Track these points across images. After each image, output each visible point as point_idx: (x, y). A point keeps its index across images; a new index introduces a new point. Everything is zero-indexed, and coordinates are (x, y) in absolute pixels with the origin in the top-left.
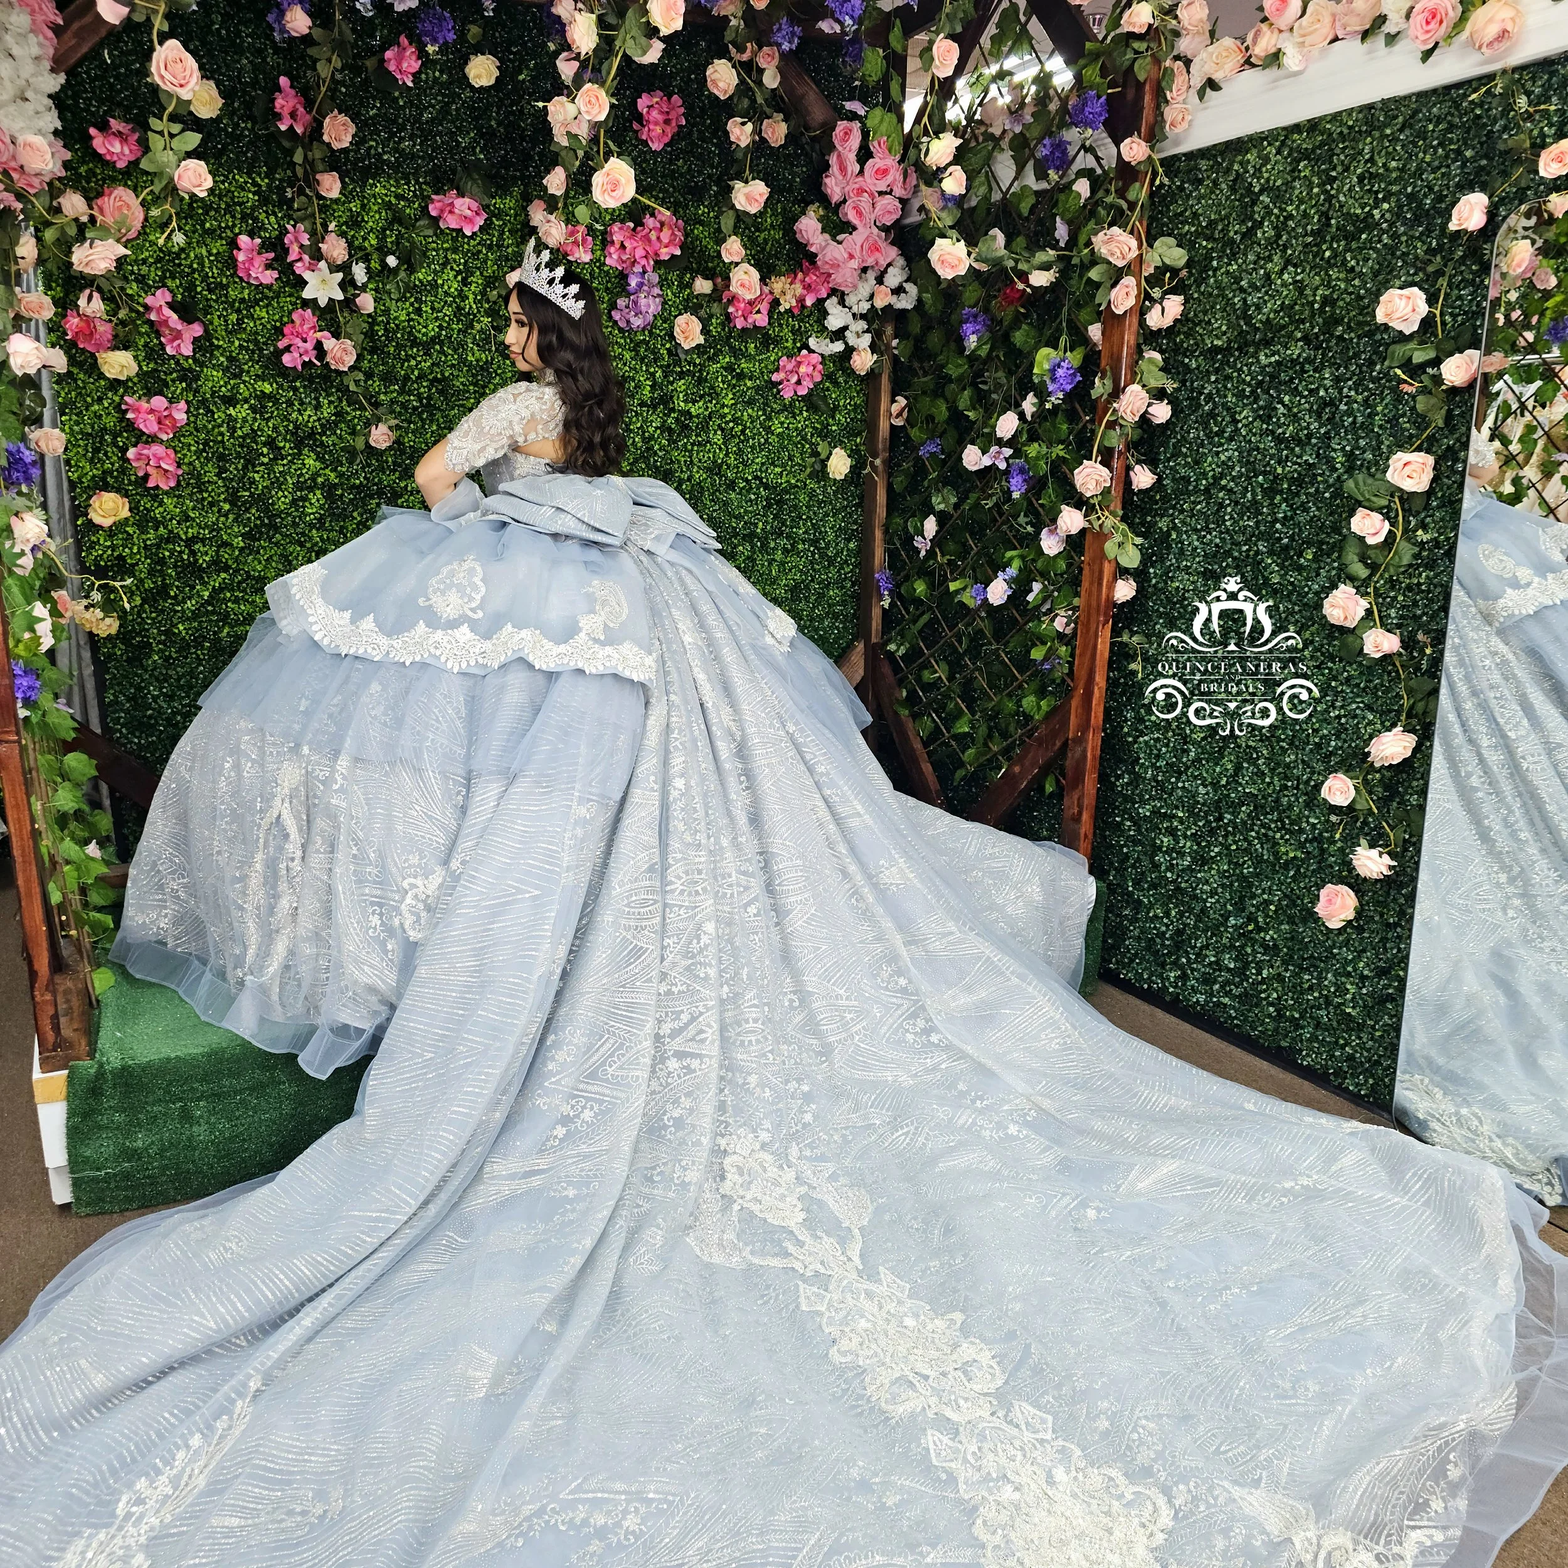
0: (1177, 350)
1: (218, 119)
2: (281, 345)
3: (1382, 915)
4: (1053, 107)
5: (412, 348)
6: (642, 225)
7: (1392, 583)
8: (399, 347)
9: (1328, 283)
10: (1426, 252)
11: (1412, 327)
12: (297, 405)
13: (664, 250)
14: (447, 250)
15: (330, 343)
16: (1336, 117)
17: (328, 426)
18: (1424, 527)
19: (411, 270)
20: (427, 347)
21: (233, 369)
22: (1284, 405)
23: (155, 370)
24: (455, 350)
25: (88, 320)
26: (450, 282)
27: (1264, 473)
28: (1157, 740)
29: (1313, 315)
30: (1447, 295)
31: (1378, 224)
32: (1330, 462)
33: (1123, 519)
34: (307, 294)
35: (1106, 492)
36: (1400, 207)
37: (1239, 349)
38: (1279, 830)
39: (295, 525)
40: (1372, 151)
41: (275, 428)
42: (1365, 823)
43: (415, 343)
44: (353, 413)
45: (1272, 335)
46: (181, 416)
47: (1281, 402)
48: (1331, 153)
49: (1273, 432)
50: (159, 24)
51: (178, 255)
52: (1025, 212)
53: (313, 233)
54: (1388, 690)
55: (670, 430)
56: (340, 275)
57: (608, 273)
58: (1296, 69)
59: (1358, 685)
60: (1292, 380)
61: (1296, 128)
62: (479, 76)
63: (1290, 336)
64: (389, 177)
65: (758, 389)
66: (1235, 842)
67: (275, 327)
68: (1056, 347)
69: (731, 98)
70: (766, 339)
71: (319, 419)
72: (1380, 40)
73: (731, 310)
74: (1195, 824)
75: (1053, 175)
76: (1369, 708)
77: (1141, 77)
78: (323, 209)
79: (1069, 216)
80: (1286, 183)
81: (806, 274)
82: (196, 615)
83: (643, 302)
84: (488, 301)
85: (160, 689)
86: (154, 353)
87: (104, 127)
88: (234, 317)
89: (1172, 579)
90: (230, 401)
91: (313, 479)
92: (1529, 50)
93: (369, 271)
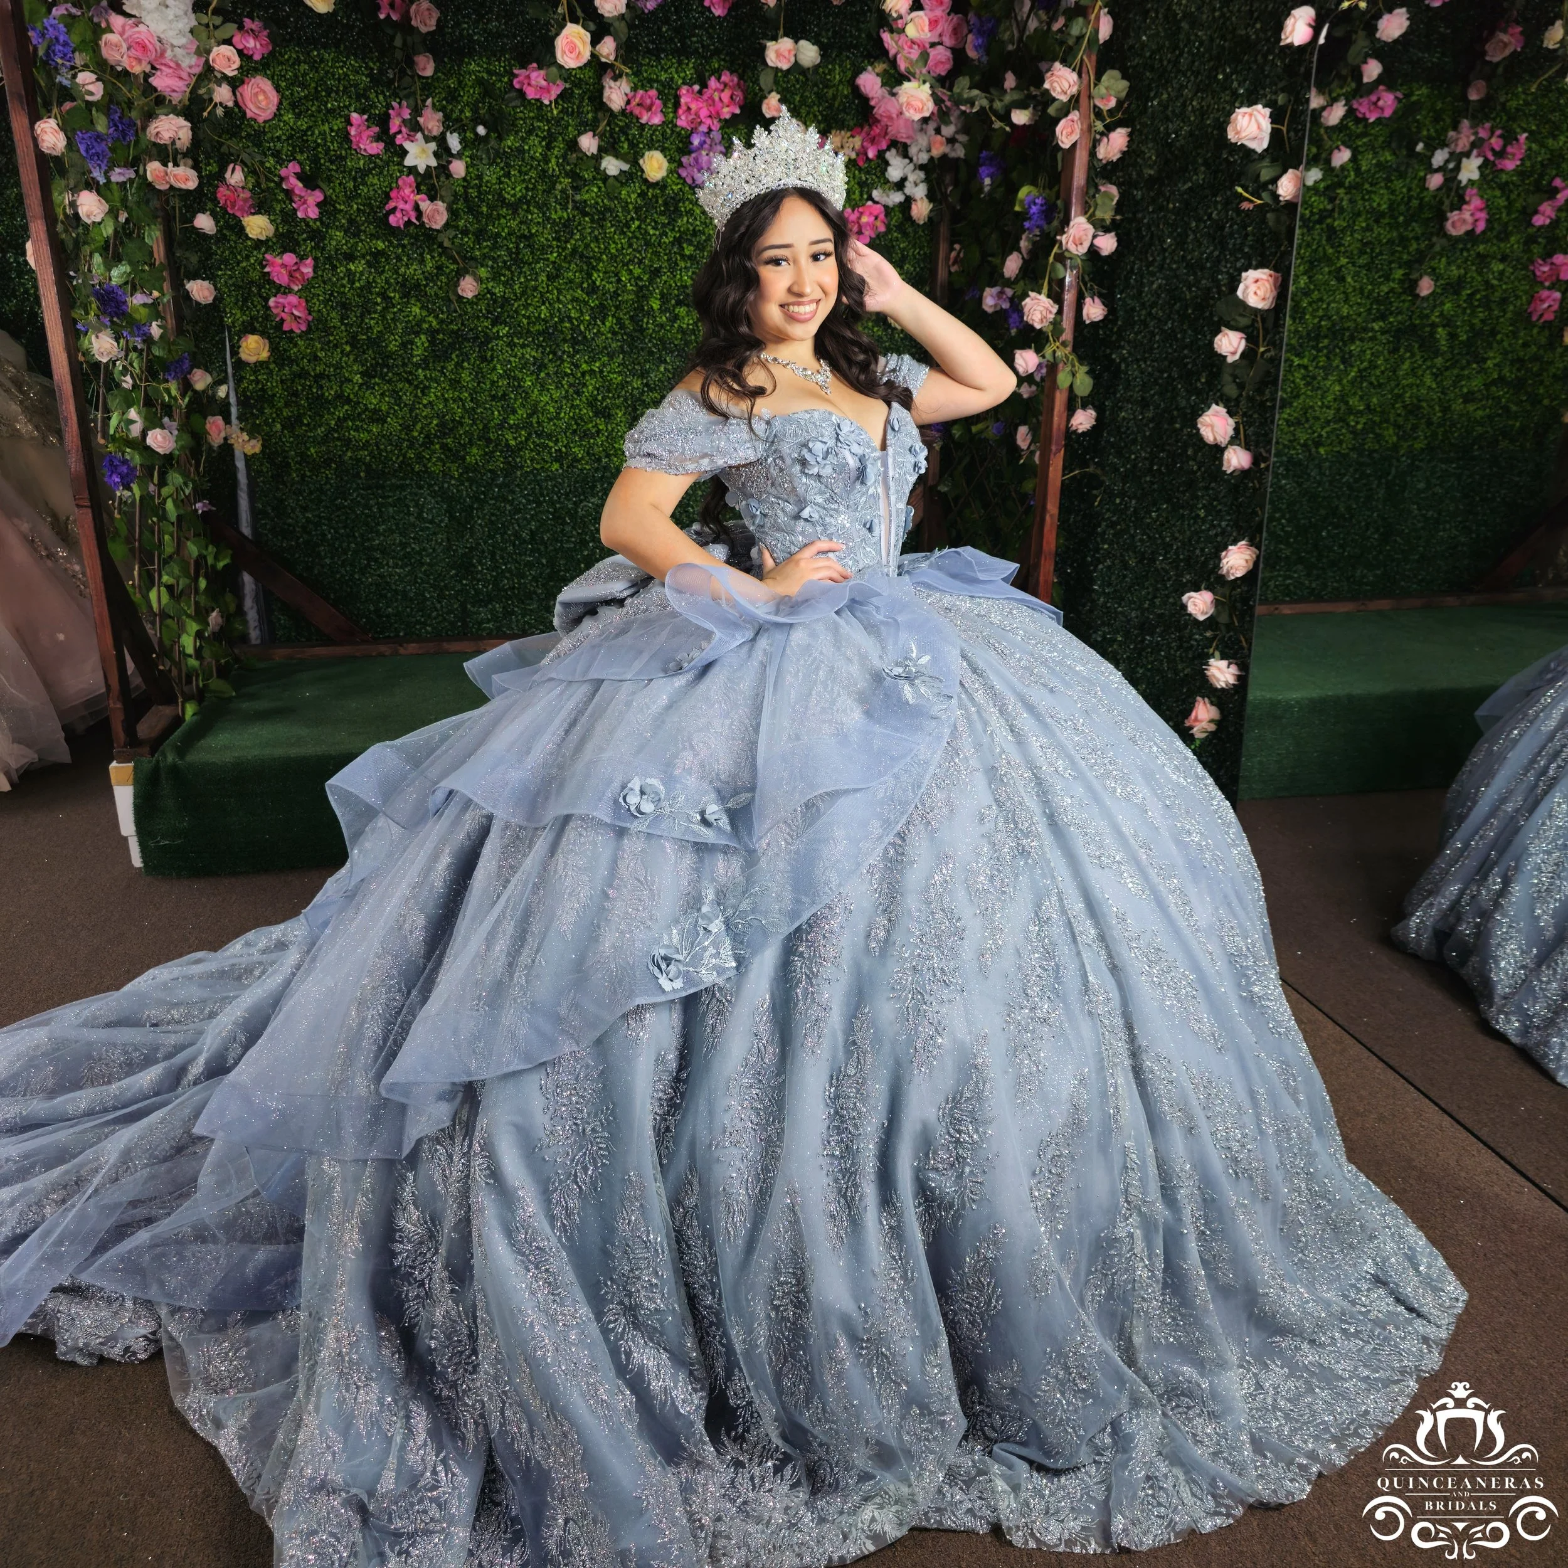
1: (334, 13)
2: (388, 207)
5: (502, 208)
6: (705, 87)
7: (1251, 402)
8: (491, 207)
12: (405, 260)
13: (726, 110)
15: (425, 205)
17: (430, 278)
19: (500, 138)
20: (514, 207)
21: (353, 229)
23: (289, 232)
24: (540, 210)
25: (232, 189)
26: (536, 147)
31: (1254, 44)
33: (1074, 350)
34: (409, 161)
35: (1056, 322)
41: (387, 281)
43: (504, 203)
44: (450, 267)
46: (307, 270)
47: (1191, 228)
49: (1185, 259)
51: (305, 132)
53: (414, 108)
56: (433, 146)
57: (676, 133)
60: (1197, 206)
64: (481, 55)
67: (384, 192)
68: (1033, 184)
71: (423, 273)
78: (424, 87)
81: (868, 127)
82: (326, 439)
83: (704, 160)
86: (289, 217)
88: (351, 184)
90: (350, 257)
91: (419, 325)
93: (462, 140)
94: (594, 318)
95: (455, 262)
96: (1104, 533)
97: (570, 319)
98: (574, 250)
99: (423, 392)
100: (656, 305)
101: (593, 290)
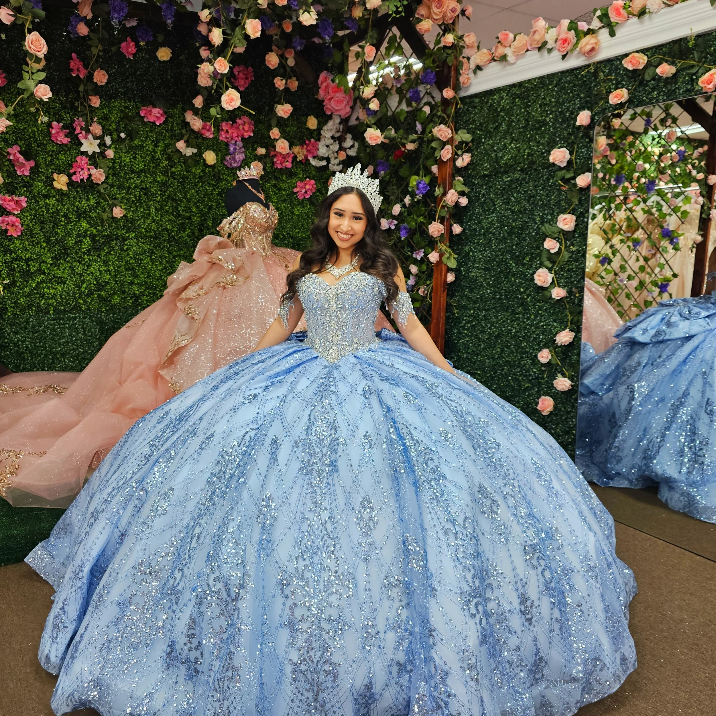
0: (469, 176)
2: (72, 171)
3: (565, 408)
4: (413, 77)
5: (132, 174)
6: (236, 123)
7: (562, 269)
8: (126, 173)
9: (529, 148)
10: (568, 134)
11: (564, 164)
12: (78, 199)
14: (147, 131)
15: (93, 171)
16: (529, 81)
17: (92, 208)
18: (573, 245)
19: (132, 140)
20: (139, 173)
21: (48, 182)
22: (514, 198)
23: (11, 182)
24: (152, 176)
26: (149, 145)
27: (507, 226)
28: (467, 341)
29: (524, 160)
30: (577, 152)
32: (534, 220)
33: (450, 247)
34: (83, 149)
35: (442, 235)
36: (556, 116)
37: (495, 175)
38: (521, 375)
39: (77, 253)
40: (544, 95)
41: (68, 209)
42: (556, 369)
43: (133, 172)
44: (104, 203)
45: (508, 169)
46: (24, 203)
47: (513, 196)
48: (528, 96)
49: (510, 209)
50: (28, 25)
51: (23, 130)
52: (403, 120)
53: (86, 122)
54: (562, 313)
56: (98, 141)
57: (220, 143)
58: (512, 62)
59: (550, 312)
60: (517, 187)
61: (514, 85)
62: (163, 57)
63: (515, 169)
64: (122, 98)
65: (288, 195)
66: (503, 382)
67: (69, 164)
68: (418, 175)
69: (276, 69)
70: (290, 173)
71: (88, 206)
72: (545, 51)
73: (275, 160)
74: (485, 376)
75: (414, 104)
76: (555, 321)
77: (450, 64)
78: (91, 112)
79: (422, 121)
80: (511, 107)
81: (307, 146)
82: (29, 295)
83: (237, 156)
84: (166, 154)
85: (11, 330)
86: (11, 174)
88: (49, 158)
89: (471, 272)
90: (47, 196)
91: (85, 232)
92: (603, 55)
93: (112, 140)
94: (179, 230)
95: (106, 200)
96: (465, 326)
97: (167, 229)
98: (169, 196)
99: (88, 266)
101: (178, 216)
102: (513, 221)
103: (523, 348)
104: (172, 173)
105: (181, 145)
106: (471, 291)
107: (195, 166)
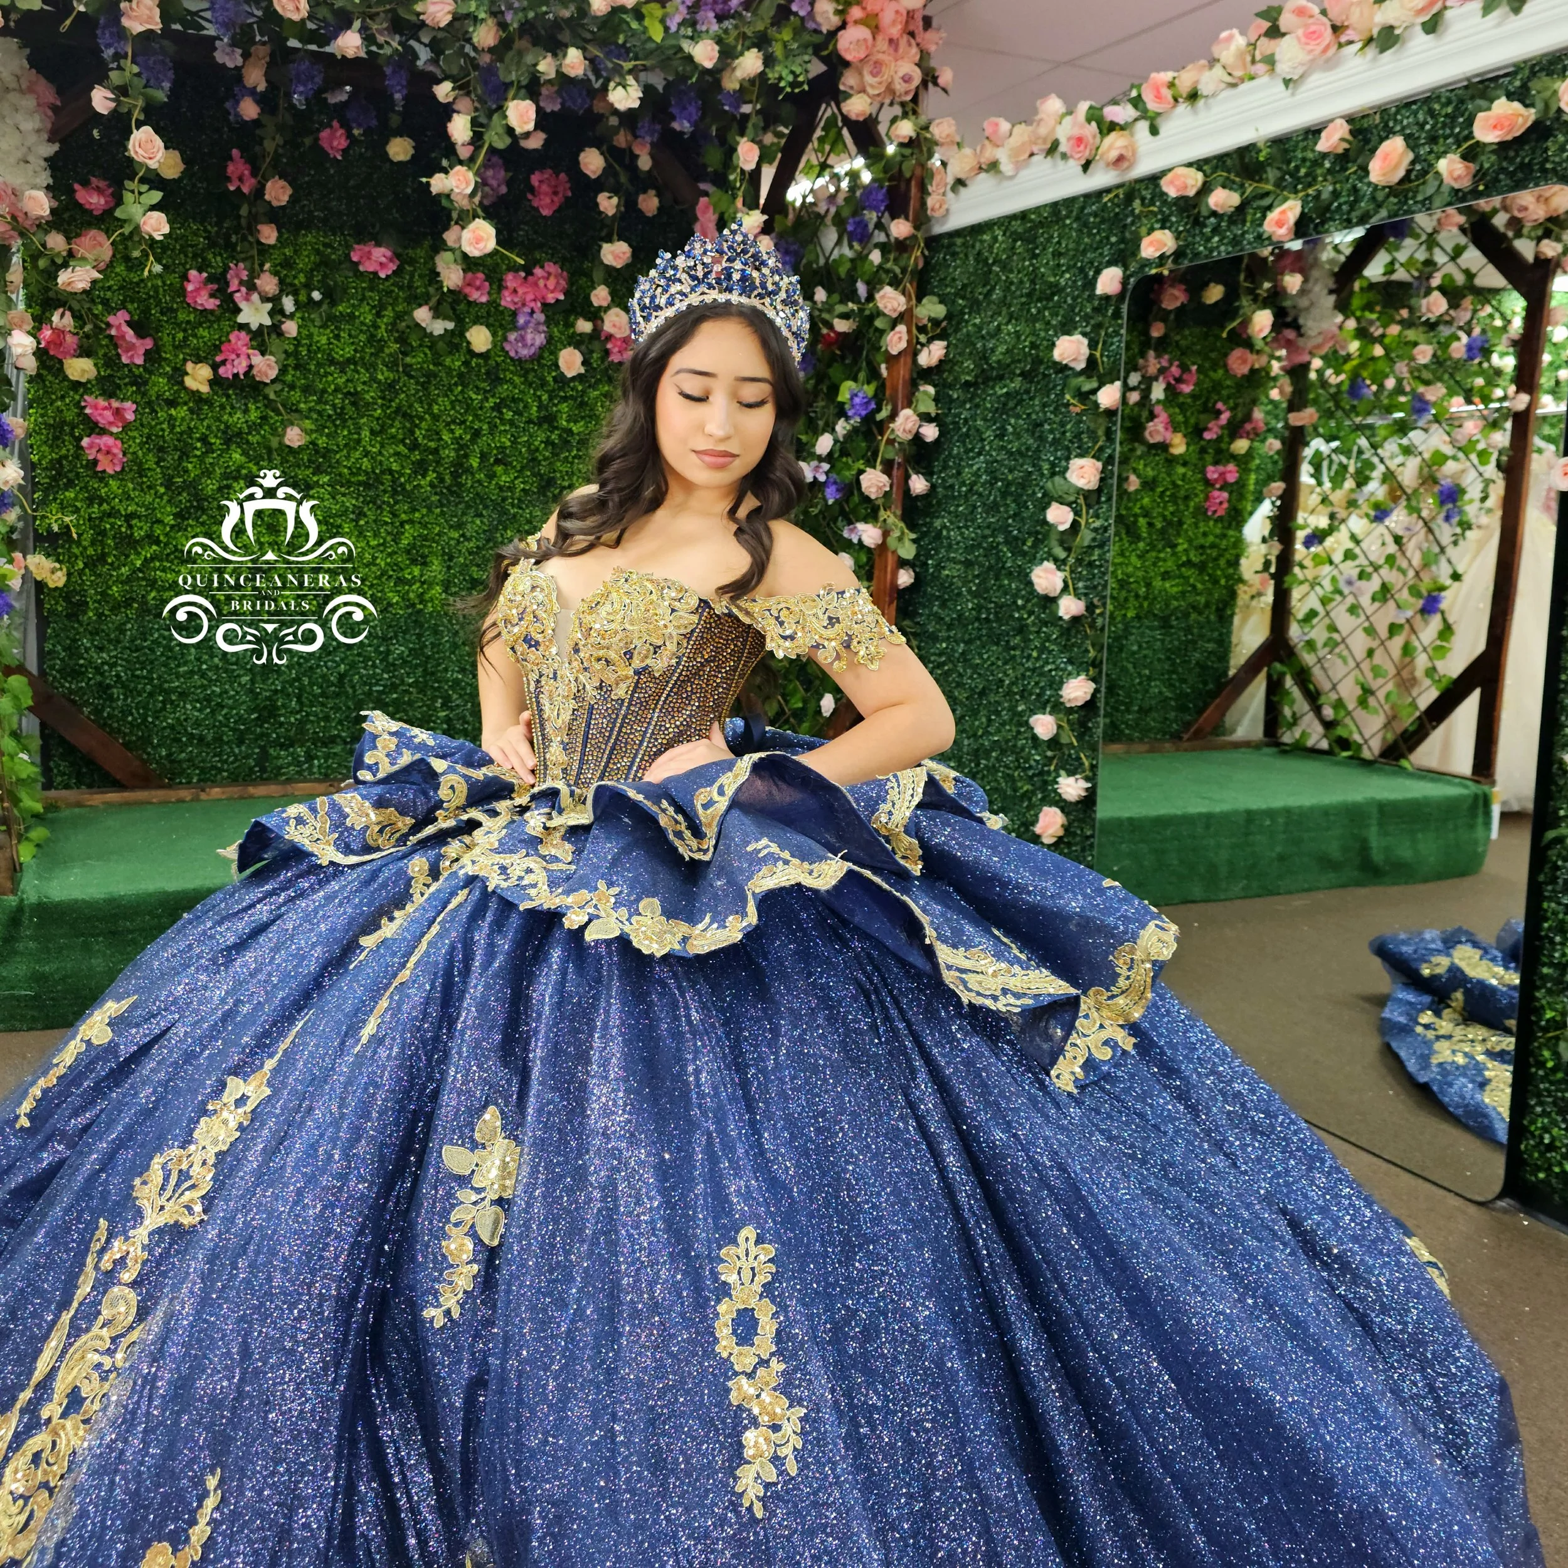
0: (944, 383)
1: (180, 180)
2: (218, 359)
4: (859, 194)
5: (330, 366)
6: (532, 274)
7: (1079, 561)
8: (319, 365)
9: (1034, 333)
11: (1080, 365)
12: (228, 410)
13: (550, 295)
14: (363, 289)
15: (257, 359)
16: (1037, 210)
17: (253, 427)
18: (1097, 516)
19: (333, 303)
20: (343, 366)
21: (178, 378)
22: (1012, 426)
23: (111, 375)
24: (367, 370)
25: (59, 333)
26: (367, 316)
27: (1001, 480)
30: (1103, 342)
31: (1064, 289)
32: (1040, 469)
33: (902, 518)
34: (241, 319)
35: (888, 494)
37: (983, 383)
40: (1058, 236)
41: (209, 427)
42: (1070, 755)
43: (332, 362)
44: (274, 418)
45: (1003, 372)
46: (130, 414)
47: (1010, 424)
48: (1036, 237)
49: (1005, 448)
50: (137, 114)
52: (840, 275)
53: (251, 270)
54: (1080, 646)
55: (553, 444)
56: (269, 306)
57: (501, 312)
58: (1010, 174)
59: (1061, 644)
60: (1016, 407)
61: (1013, 217)
62: (399, 154)
63: (1013, 372)
64: (319, 229)
67: (215, 345)
68: (855, 380)
69: (599, 177)
71: (246, 422)
72: (1057, 155)
73: (608, 346)
75: (859, 246)
76: (1070, 661)
77: (909, 175)
78: (261, 252)
79: (866, 278)
80: (1008, 257)
83: (529, 337)
84: (397, 331)
86: (111, 362)
87: (85, 183)
89: (944, 568)
90: (172, 403)
91: (238, 470)
92: (1143, 168)
93: (297, 302)
94: (415, 472)
95: (279, 413)
97: (391, 472)
98: (398, 410)
100: (475, 462)
101: (414, 446)
102: (1011, 471)
103: (1021, 714)
104: (406, 366)
105: (422, 315)
106: (943, 605)
107: (450, 353)
